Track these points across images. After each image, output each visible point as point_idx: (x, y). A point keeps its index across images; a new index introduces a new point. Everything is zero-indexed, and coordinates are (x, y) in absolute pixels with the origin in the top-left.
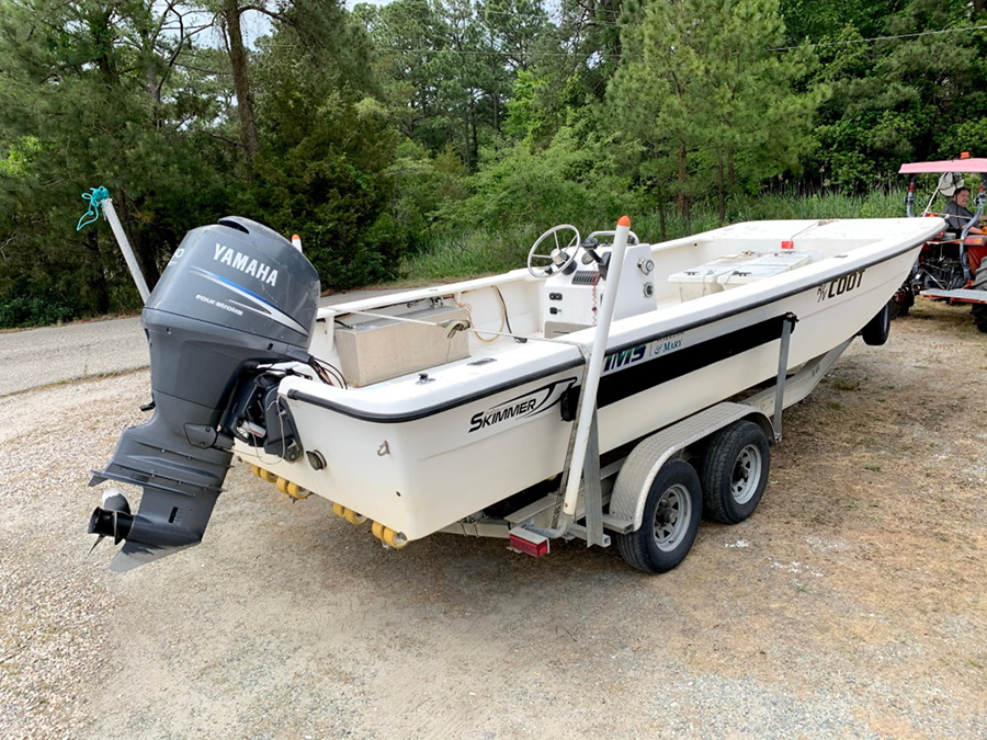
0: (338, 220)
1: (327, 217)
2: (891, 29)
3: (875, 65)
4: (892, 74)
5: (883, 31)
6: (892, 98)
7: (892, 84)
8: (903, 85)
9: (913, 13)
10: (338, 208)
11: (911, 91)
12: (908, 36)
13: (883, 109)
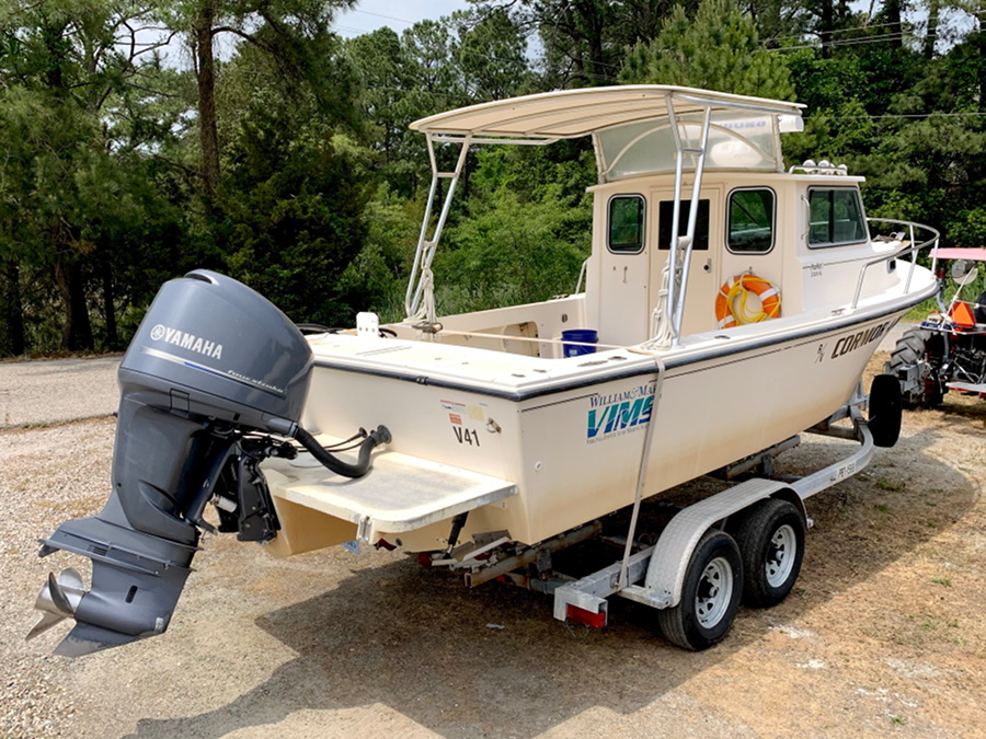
0: (305, 264)
1: (294, 262)
2: (898, 107)
3: (880, 142)
4: (899, 153)
5: (889, 108)
6: (899, 178)
7: (899, 164)
8: (910, 165)
9: (922, 92)
10: (307, 252)
11: (919, 174)
12: (914, 115)
13: (890, 189)
